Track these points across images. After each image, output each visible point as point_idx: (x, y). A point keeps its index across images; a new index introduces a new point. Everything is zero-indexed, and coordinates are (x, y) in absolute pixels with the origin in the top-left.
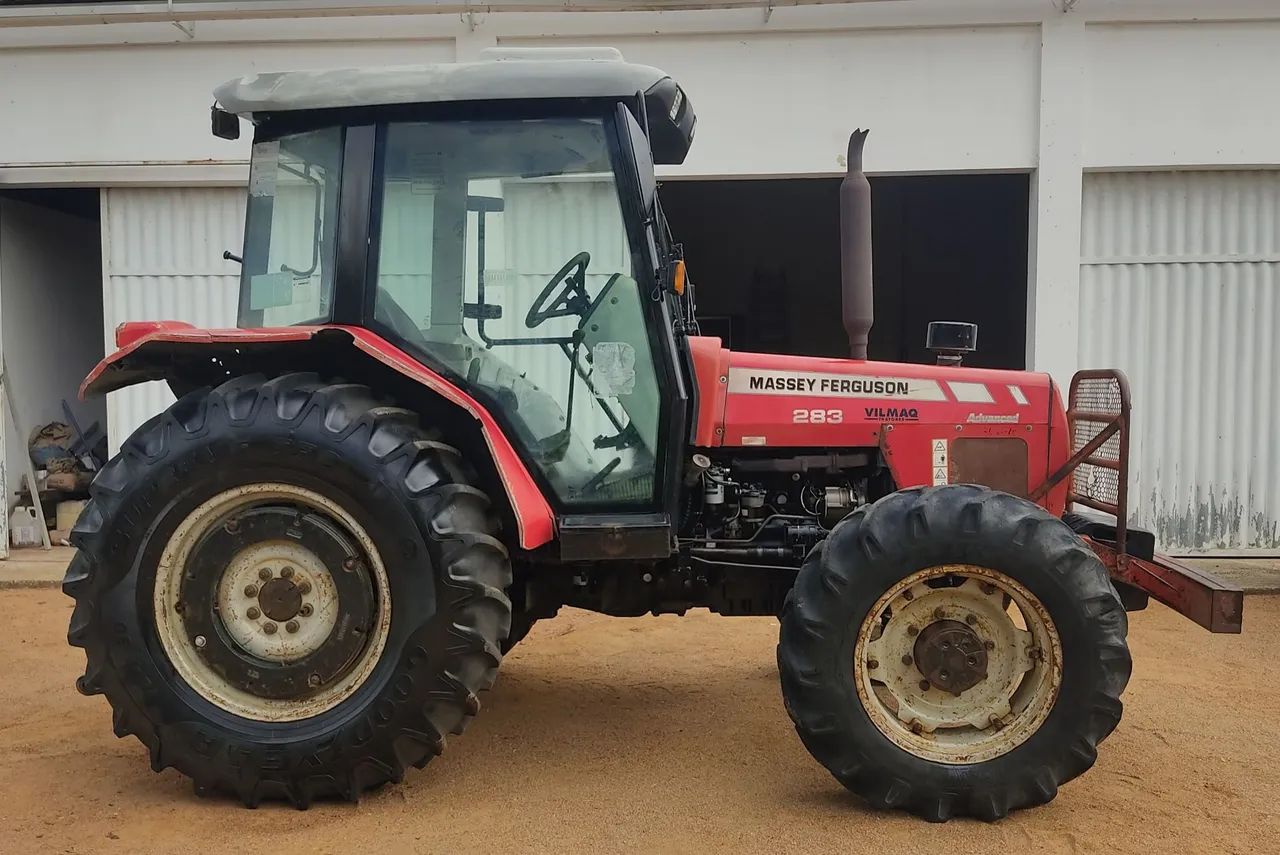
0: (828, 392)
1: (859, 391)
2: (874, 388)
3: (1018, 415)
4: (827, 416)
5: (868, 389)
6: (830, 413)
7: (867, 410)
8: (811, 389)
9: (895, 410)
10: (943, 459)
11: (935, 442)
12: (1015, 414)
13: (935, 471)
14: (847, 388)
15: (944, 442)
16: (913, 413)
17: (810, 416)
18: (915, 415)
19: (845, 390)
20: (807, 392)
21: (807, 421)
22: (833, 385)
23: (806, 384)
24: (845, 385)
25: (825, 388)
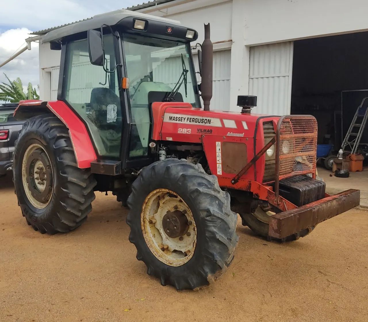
0: (188, 123)
1: (197, 122)
2: (201, 121)
3: (244, 133)
4: (187, 131)
5: (199, 121)
6: (188, 130)
7: (198, 129)
8: (184, 121)
9: (206, 130)
10: (219, 149)
11: (217, 143)
12: (243, 133)
13: (217, 154)
14: (194, 121)
15: (220, 143)
16: (211, 131)
17: (182, 131)
18: (211, 132)
19: (193, 122)
20: (183, 122)
21: (181, 133)
22: (190, 120)
23: (183, 119)
24: (193, 120)
25: (188, 121)
